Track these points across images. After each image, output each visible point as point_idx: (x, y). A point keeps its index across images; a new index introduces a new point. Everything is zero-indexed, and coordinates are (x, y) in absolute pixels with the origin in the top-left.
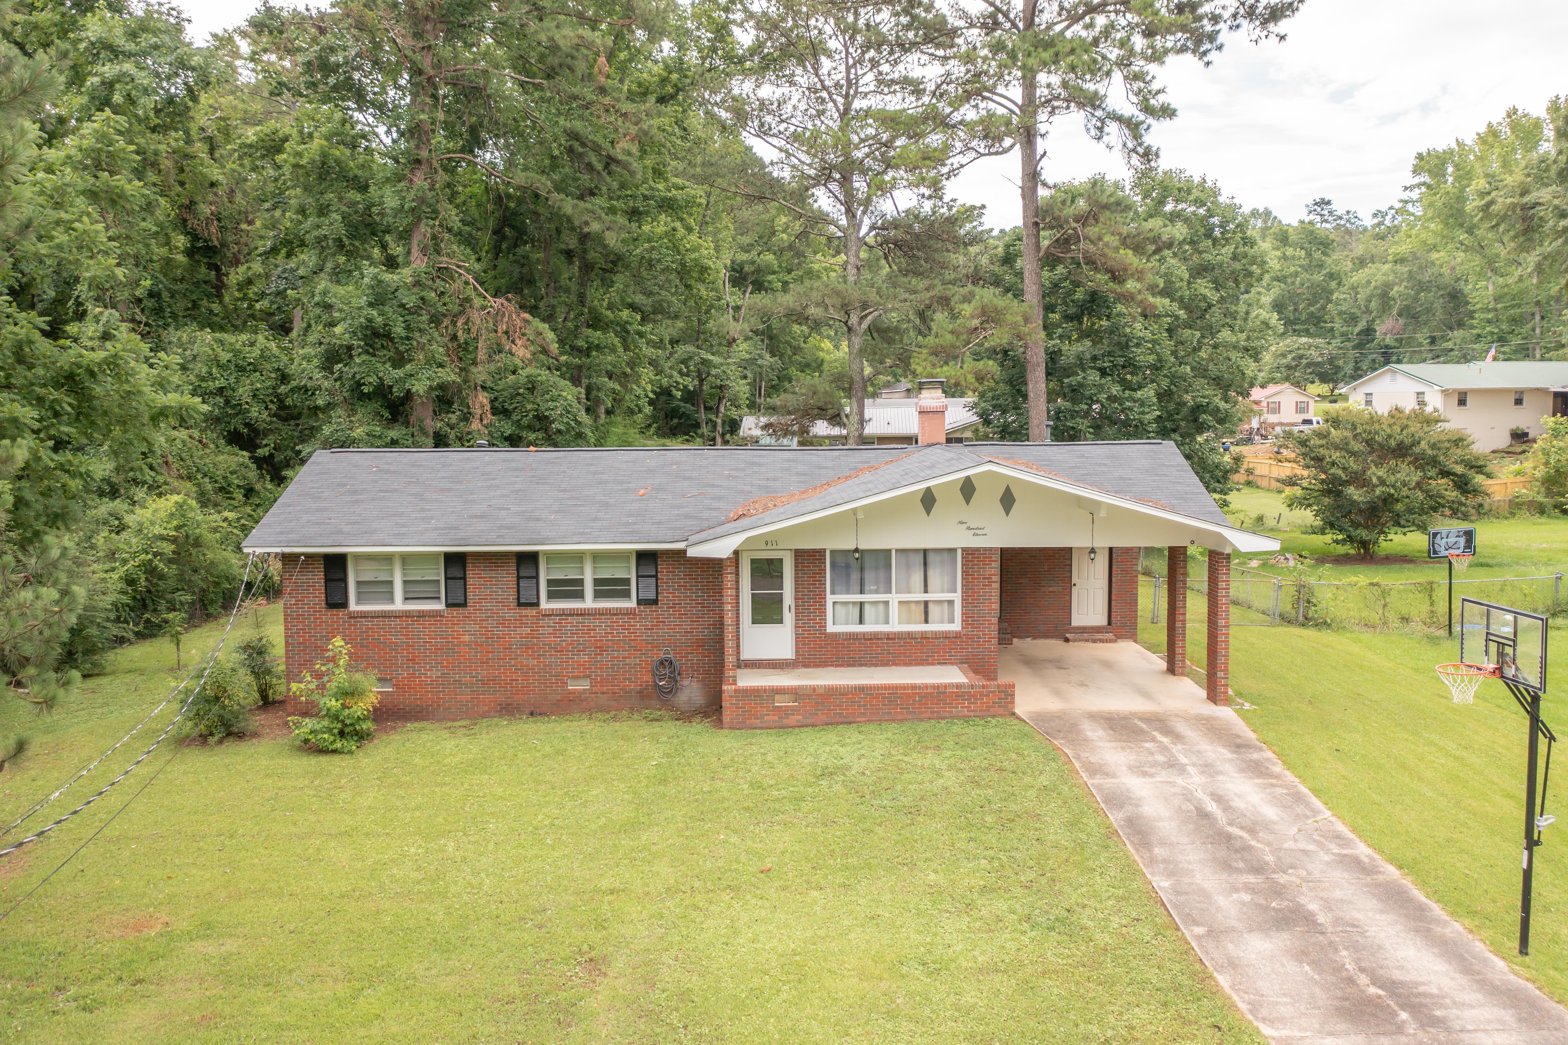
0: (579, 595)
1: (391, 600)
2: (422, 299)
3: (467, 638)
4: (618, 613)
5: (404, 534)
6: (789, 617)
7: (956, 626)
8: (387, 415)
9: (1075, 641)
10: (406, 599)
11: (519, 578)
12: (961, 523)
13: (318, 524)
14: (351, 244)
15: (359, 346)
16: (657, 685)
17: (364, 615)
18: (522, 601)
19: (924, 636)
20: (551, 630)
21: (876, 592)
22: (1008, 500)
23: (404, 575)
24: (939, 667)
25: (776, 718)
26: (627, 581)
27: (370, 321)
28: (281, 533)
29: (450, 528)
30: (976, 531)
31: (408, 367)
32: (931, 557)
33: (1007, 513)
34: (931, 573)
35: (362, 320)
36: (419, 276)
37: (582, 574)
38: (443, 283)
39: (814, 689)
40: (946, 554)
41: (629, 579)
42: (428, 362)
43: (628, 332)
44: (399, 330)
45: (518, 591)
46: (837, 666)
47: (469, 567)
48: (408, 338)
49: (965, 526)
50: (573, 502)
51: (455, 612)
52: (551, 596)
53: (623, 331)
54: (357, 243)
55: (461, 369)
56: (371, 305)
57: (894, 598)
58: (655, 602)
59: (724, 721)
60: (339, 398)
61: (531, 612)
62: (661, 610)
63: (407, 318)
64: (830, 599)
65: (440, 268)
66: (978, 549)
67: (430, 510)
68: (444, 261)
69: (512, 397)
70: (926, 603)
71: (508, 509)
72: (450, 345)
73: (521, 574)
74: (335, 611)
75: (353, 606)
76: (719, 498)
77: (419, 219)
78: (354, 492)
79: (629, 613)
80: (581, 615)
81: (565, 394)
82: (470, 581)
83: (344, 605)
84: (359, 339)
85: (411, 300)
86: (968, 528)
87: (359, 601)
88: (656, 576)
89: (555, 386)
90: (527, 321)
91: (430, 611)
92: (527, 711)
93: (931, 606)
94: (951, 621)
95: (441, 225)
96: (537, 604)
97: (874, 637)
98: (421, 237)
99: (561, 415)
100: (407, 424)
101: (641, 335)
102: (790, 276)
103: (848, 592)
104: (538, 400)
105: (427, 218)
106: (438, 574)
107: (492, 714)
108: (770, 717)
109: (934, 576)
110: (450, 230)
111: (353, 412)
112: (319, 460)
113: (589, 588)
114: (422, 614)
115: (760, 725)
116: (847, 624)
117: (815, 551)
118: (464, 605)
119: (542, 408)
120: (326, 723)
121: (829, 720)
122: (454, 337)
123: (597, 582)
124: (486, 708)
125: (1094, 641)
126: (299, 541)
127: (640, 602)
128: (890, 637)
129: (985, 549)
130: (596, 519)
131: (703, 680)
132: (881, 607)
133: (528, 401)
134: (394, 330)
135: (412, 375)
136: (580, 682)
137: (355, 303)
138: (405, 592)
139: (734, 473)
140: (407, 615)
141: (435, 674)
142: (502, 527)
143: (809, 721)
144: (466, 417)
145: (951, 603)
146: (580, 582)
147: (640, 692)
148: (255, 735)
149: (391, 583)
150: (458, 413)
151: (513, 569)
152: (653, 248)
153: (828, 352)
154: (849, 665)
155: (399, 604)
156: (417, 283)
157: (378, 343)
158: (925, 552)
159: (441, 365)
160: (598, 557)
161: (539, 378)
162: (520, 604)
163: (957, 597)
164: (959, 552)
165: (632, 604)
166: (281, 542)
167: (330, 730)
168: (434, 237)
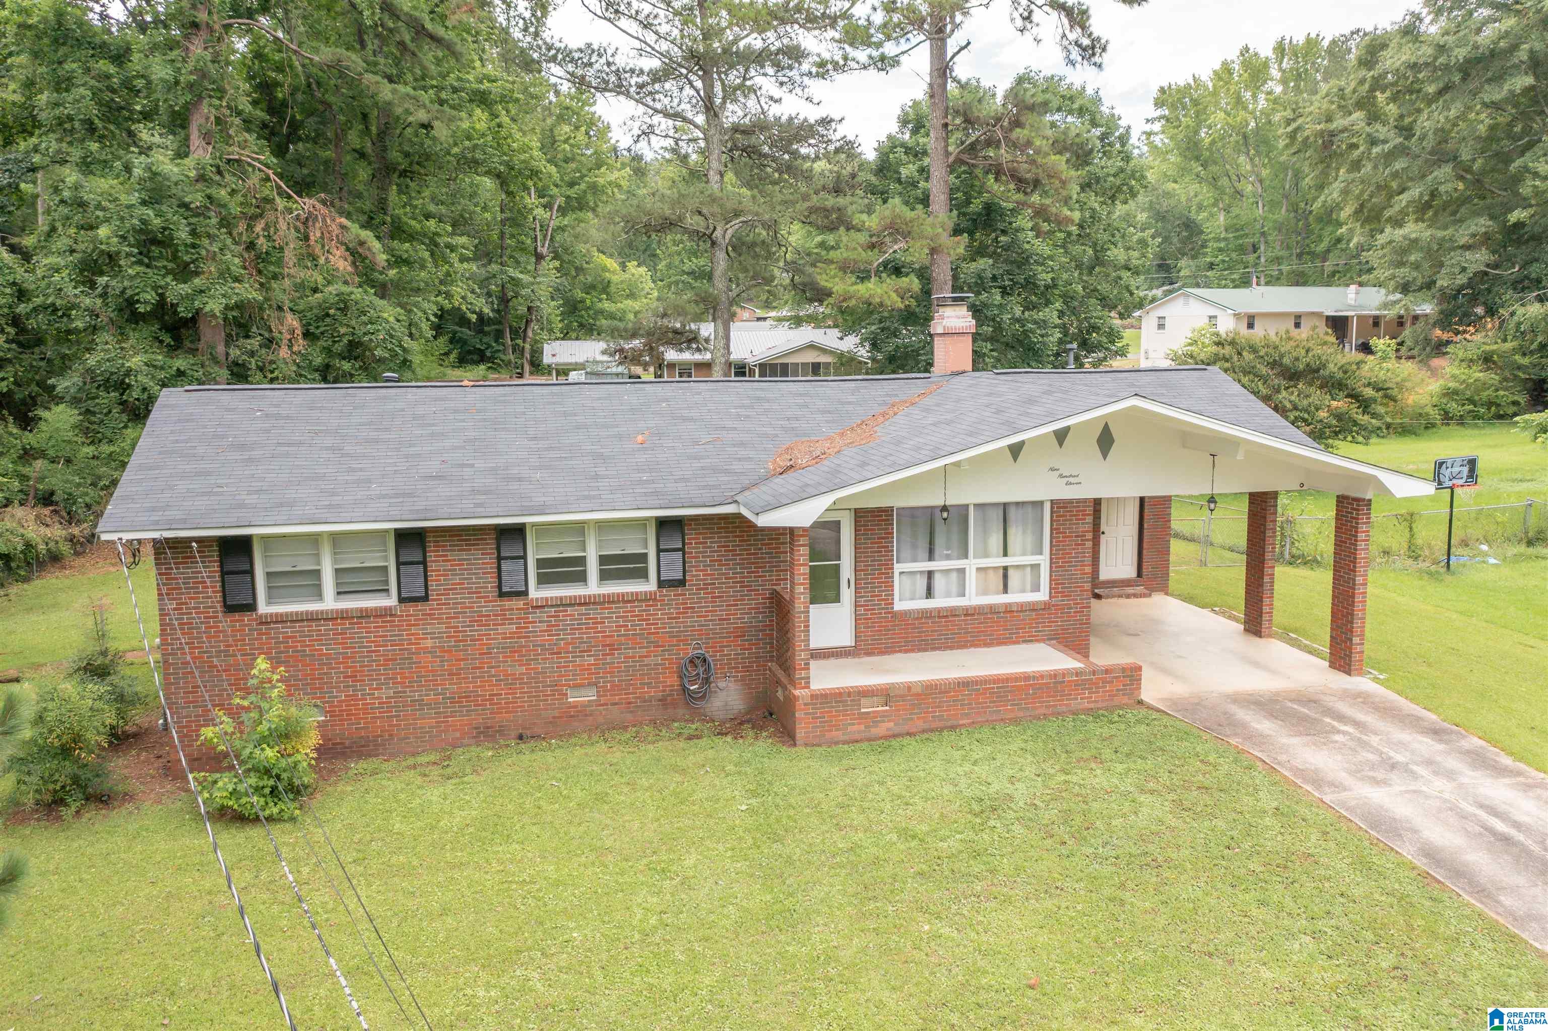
0: (581, 578)
1: (318, 595)
2: (209, 197)
3: (429, 643)
4: (635, 598)
5: (339, 506)
6: (847, 594)
7: (1042, 596)
8: (168, 340)
9: (1108, 597)
10: (339, 593)
11: (500, 559)
12: (1052, 469)
13: (204, 494)
14: (105, 128)
15: (128, 255)
16: (684, 689)
17: (281, 619)
18: (505, 589)
19: (1008, 609)
20: (544, 626)
21: (948, 557)
22: (1105, 441)
23: (335, 561)
24: (1024, 646)
25: (862, 727)
26: (643, 557)
27: (144, 222)
28: (153, 509)
29: (404, 495)
30: (1070, 479)
31: (197, 281)
32: (1012, 513)
33: (1105, 458)
34: (1011, 531)
35: (136, 221)
36: (203, 168)
37: (584, 550)
38: (234, 179)
39: (909, 688)
40: (1030, 509)
41: (646, 555)
42: (221, 275)
43: (436, 245)
44: (183, 234)
45: (499, 577)
46: (906, 651)
47: (431, 547)
48: (194, 246)
49: (1057, 473)
50: (552, 454)
51: (411, 608)
52: (544, 580)
53: (433, 244)
54: (112, 127)
55: (262, 284)
56: (144, 203)
57: (971, 564)
58: (682, 583)
59: (798, 735)
60: (103, 319)
61: (519, 603)
62: (689, 592)
63: (193, 220)
64: (898, 568)
65: (229, 161)
66: (1070, 501)
67: (361, 470)
68: (234, 152)
69: (319, 319)
70: (1005, 569)
71: (472, 466)
72: (246, 256)
73: (503, 554)
74: (237, 616)
75: (264, 608)
76: (742, 444)
77: (200, 98)
78: (242, 447)
79: (649, 598)
80: (585, 604)
81: (385, 315)
82: (432, 566)
83: (251, 607)
84: (129, 245)
85: (196, 199)
86: (1061, 476)
87: (270, 601)
88: (682, 550)
89: (371, 305)
90: (343, 227)
91: (376, 609)
92: (514, 734)
93: (1011, 572)
94: (1036, 588)
95: (229, 107)
96: (525, 593)
97: (951, 614)
98: (203, 121)
99: (384, 339)
100: (194, 351)
101: (452, 248)
102: (572, 191)
103: (915, 560)
104: (353, 323)
105: (210, 97)
106: (386, 559)
107: (466, 741)
108: (856, 727)
109: (1016, 537)
110: (239, 113)
111: (123, 336)
112: (172, 401)
113: (593, 569)
114: (364, 615)
115: (842, 738)
116: (912, 599)
117: (881, 510)
118: (425, 598)
119: (359, 333)
120: (253, 780)
121: (926, 726)
122: (251, 246)
123: (603, 560)
124: (458, 735)
125: (1128, 596)
126: (184, 521)
127: (661, 584)
128: (969, 613)
129: (1079, 501)
130: (596, 477)
131: (743, 679)
132: (954, 575)
133: (341, 324)
134: (176, 234)
135: (202, 291)
136: (583, 691)
137: (124, 199)
138: (338, 584)
139: (743, 412)
140: (343, 616)
141: (385, 693)
142: (474, 492)
143: (905, 728)
144: (270, 342)
145: (1035, 567)
146: (582, 561)
147: (662, 700)
148: (128, 797)
149: (317, 574)
150: (259, 338)
151: (491, 547)
152: (475, 147)
153: (614, 273)
154: (919, 650)
155: (330, 602)
156: (202, 178)
157: (155, 250)
158: (1005, 506)
159: (237, 280)
160: (602, 526)
161: (353, 297)
162: (502, 594)
163: (1044, 560)
164: (1047, 507)
165: (651, 586)
166: (157, 523)
167: (258, 790)
168: (218, 121)
